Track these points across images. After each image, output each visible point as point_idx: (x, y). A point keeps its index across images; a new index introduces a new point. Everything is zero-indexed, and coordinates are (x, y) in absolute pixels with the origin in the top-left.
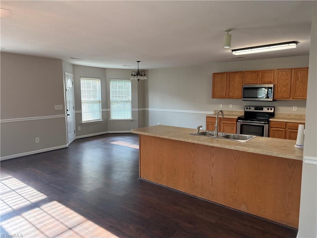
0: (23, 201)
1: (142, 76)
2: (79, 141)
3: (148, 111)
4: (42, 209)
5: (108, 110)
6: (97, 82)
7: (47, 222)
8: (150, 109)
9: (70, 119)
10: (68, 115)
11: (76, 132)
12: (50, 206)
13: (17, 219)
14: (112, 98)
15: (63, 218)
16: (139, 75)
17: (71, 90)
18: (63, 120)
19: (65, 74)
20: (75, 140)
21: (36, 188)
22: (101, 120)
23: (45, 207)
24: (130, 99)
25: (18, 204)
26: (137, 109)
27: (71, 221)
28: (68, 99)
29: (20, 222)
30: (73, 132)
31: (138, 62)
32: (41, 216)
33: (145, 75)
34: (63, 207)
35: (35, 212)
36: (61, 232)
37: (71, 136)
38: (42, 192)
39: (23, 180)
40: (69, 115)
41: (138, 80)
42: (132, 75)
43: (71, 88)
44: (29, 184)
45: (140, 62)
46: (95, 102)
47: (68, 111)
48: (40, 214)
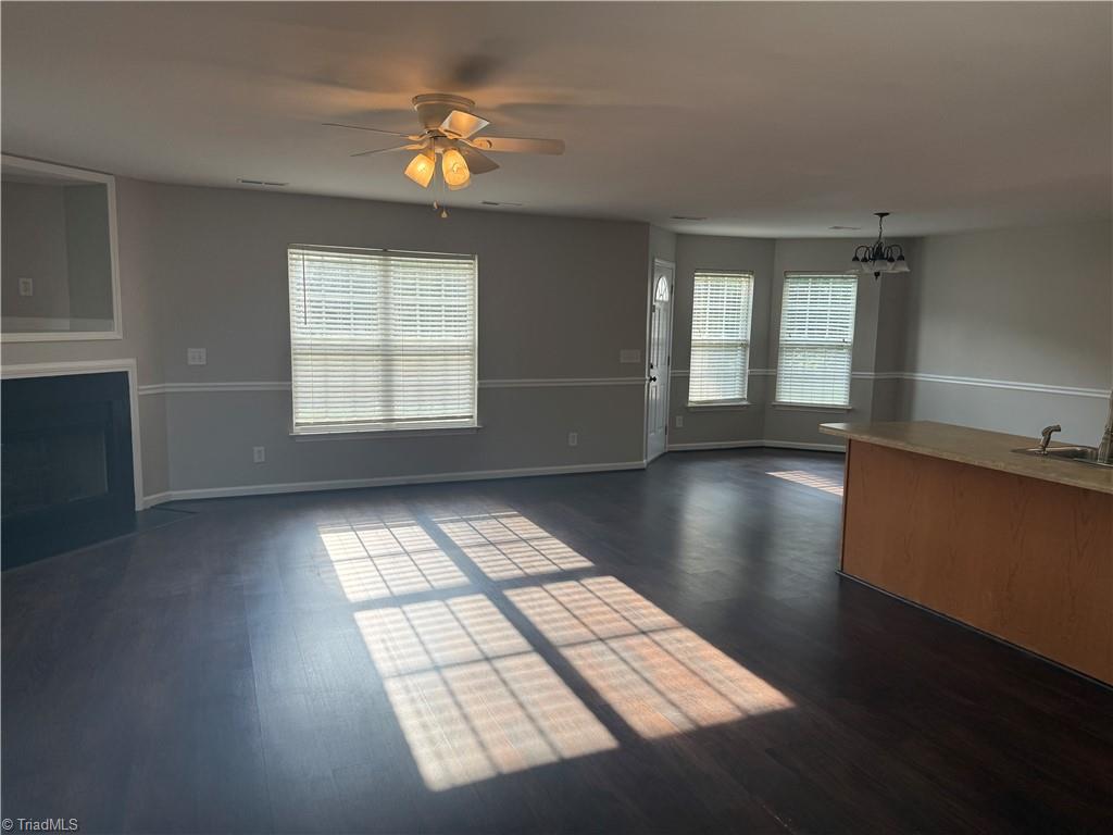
0: (544, 563)
1: (891, 260)
2: (675, 459)
3: (912, 383)
4: (583, 585)
5: (771, 372)
6: (744, 284)
7: (595, 610)
8: (922, 377)
9: (656, 391)
10: (651, 379)
11: (670, 430)
12: (600, 583)
13: (535, 592)
14: (788, 333)
15: (627, 610)
16: (882, 258)
17: (664, 310)
18: (639, 391)
19: (653, 261)
20: (665, 453)
21: (569, 544)
22: (745, 403)
23: (589, 582)
24: (849, 337)
25: (533, 567)
26: (871, 375)
27: (646, 620)
28: (655, 335)
29: (541, 599)
30: (662, 430)
31: (882, 215)
32: (583, 596)
33: (901, 258)
34: (628, 590)
35: (569, 587)
36: (623, 633)
37: (655, 441)
38: (582, 554)
39: (541, 525)
40: (655, 379)
41: (877, 274)
42: (856, 259)
43: (666, 303)
44: (554, 534)
45: (887, 214)
46: (729, 346)
47: (652, 367)
48: (579, 593)
